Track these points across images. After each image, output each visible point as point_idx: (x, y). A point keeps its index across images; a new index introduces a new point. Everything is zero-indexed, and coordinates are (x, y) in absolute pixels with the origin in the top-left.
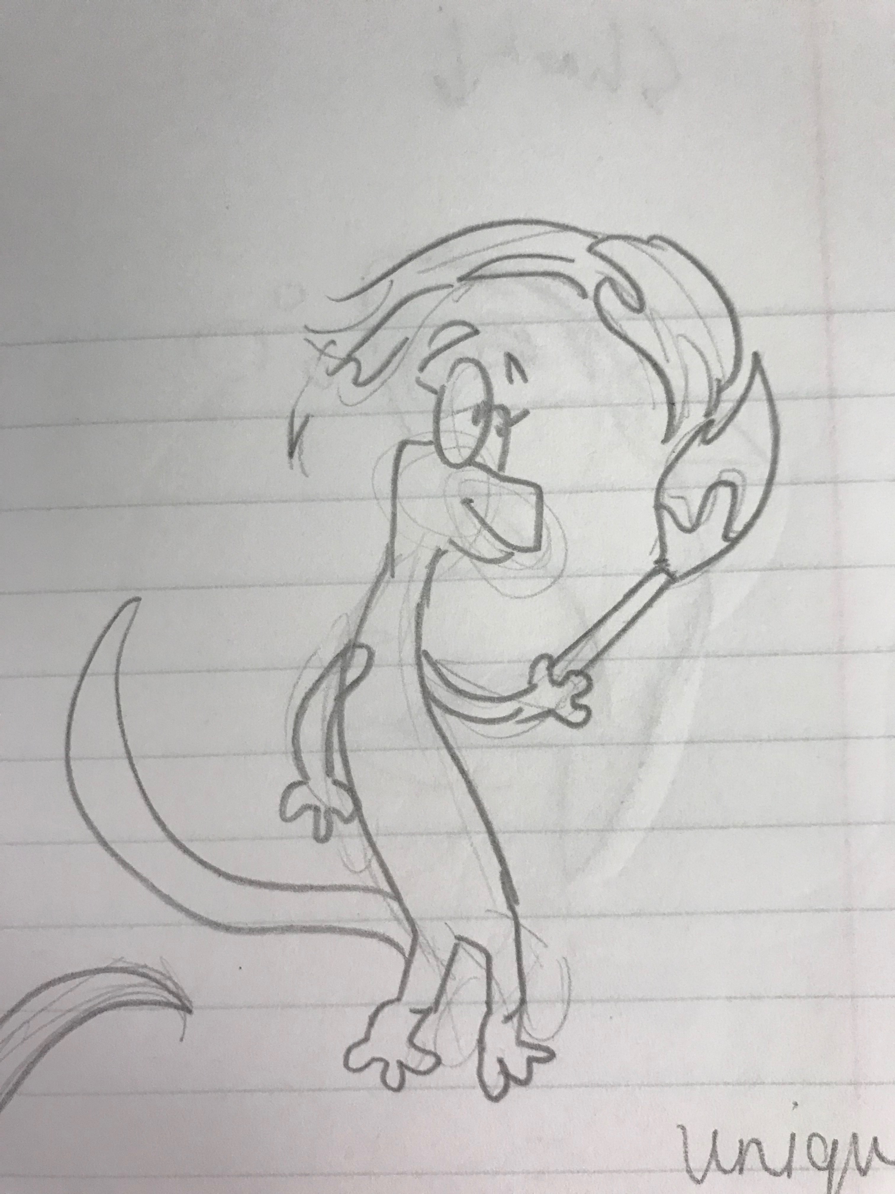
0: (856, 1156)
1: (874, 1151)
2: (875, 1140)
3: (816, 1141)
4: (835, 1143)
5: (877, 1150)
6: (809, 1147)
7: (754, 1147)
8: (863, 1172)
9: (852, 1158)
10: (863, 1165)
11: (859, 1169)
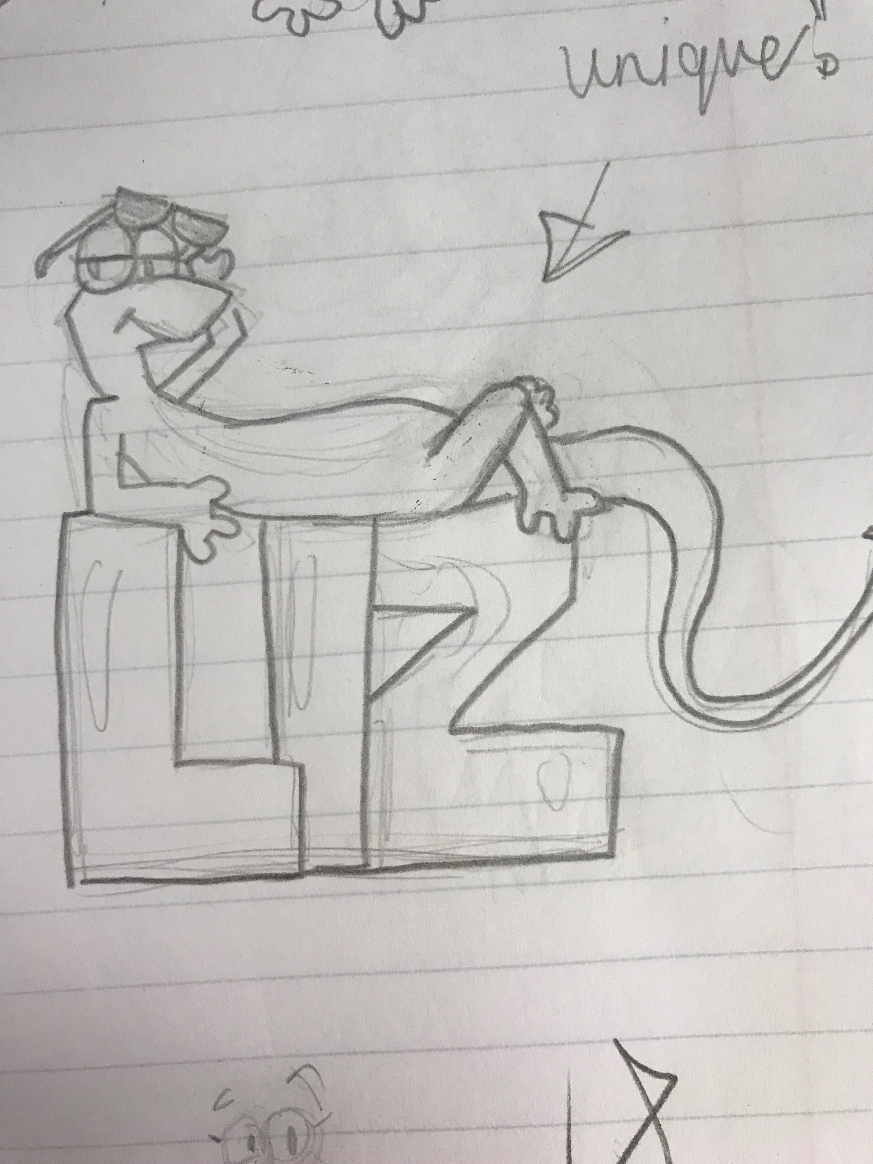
0: (724, 59)
1: (740, 53)
2: (741, 43)
3: (687, 50)
4: (704, 50)
5: (743, 52)
6: (681, 56)
7: (630, 62)
8: (732, 73)
9: (721, 62)
10: (731, 66)
11: (728, 70)
